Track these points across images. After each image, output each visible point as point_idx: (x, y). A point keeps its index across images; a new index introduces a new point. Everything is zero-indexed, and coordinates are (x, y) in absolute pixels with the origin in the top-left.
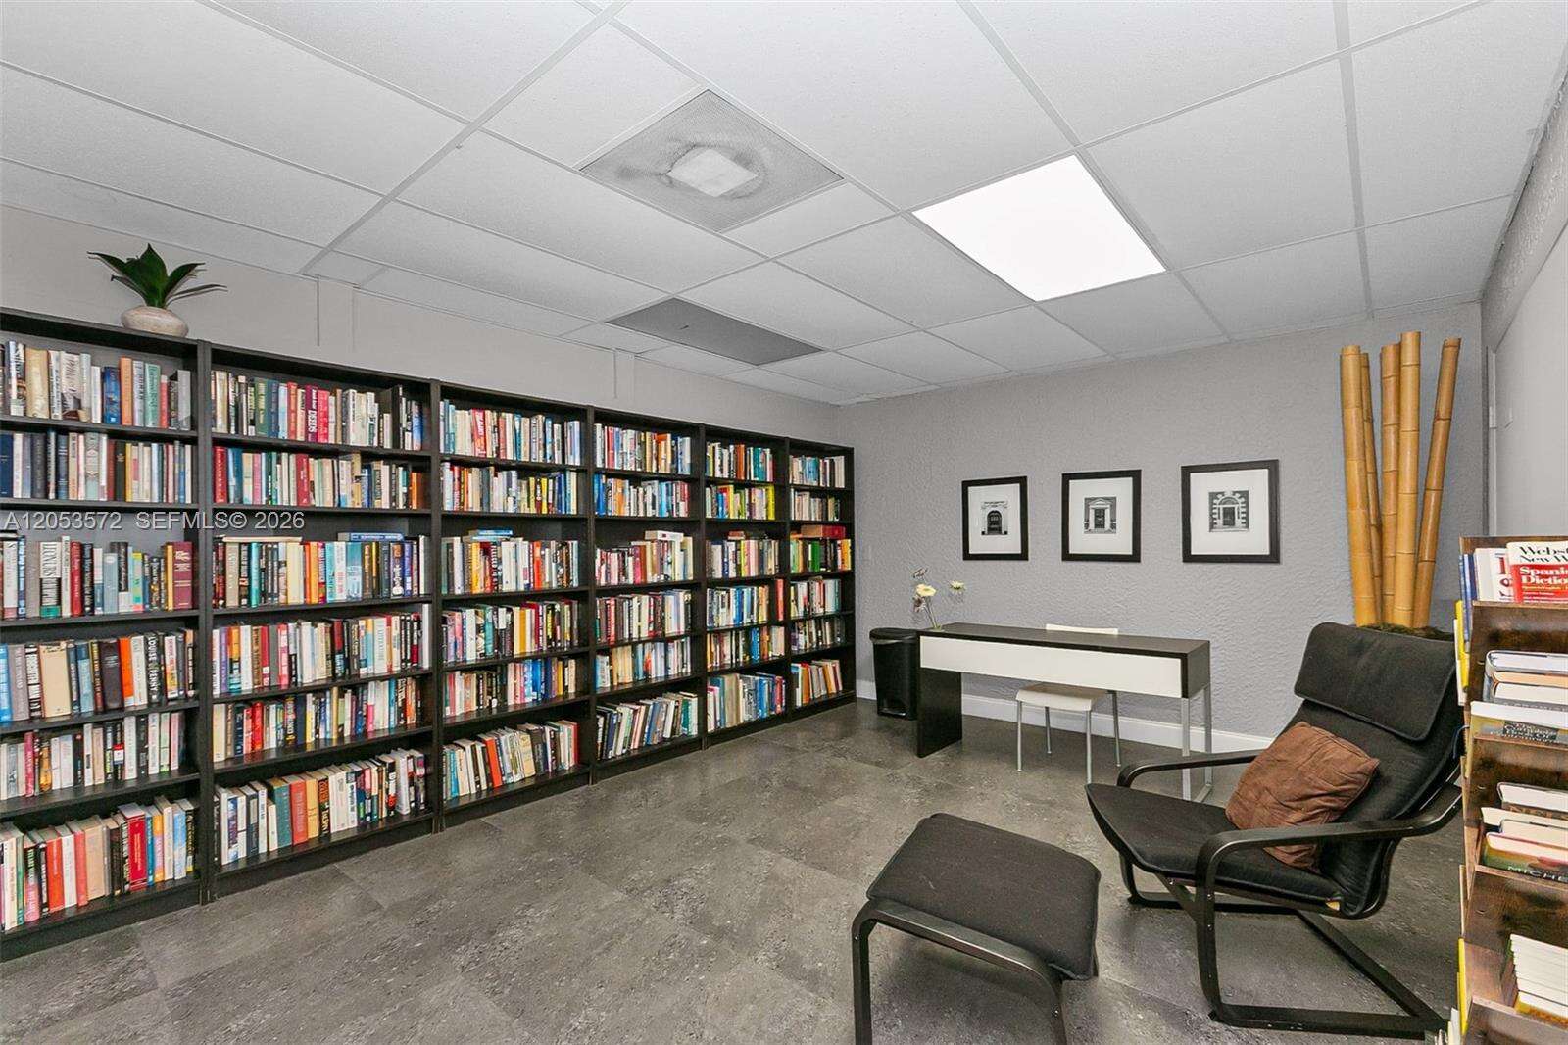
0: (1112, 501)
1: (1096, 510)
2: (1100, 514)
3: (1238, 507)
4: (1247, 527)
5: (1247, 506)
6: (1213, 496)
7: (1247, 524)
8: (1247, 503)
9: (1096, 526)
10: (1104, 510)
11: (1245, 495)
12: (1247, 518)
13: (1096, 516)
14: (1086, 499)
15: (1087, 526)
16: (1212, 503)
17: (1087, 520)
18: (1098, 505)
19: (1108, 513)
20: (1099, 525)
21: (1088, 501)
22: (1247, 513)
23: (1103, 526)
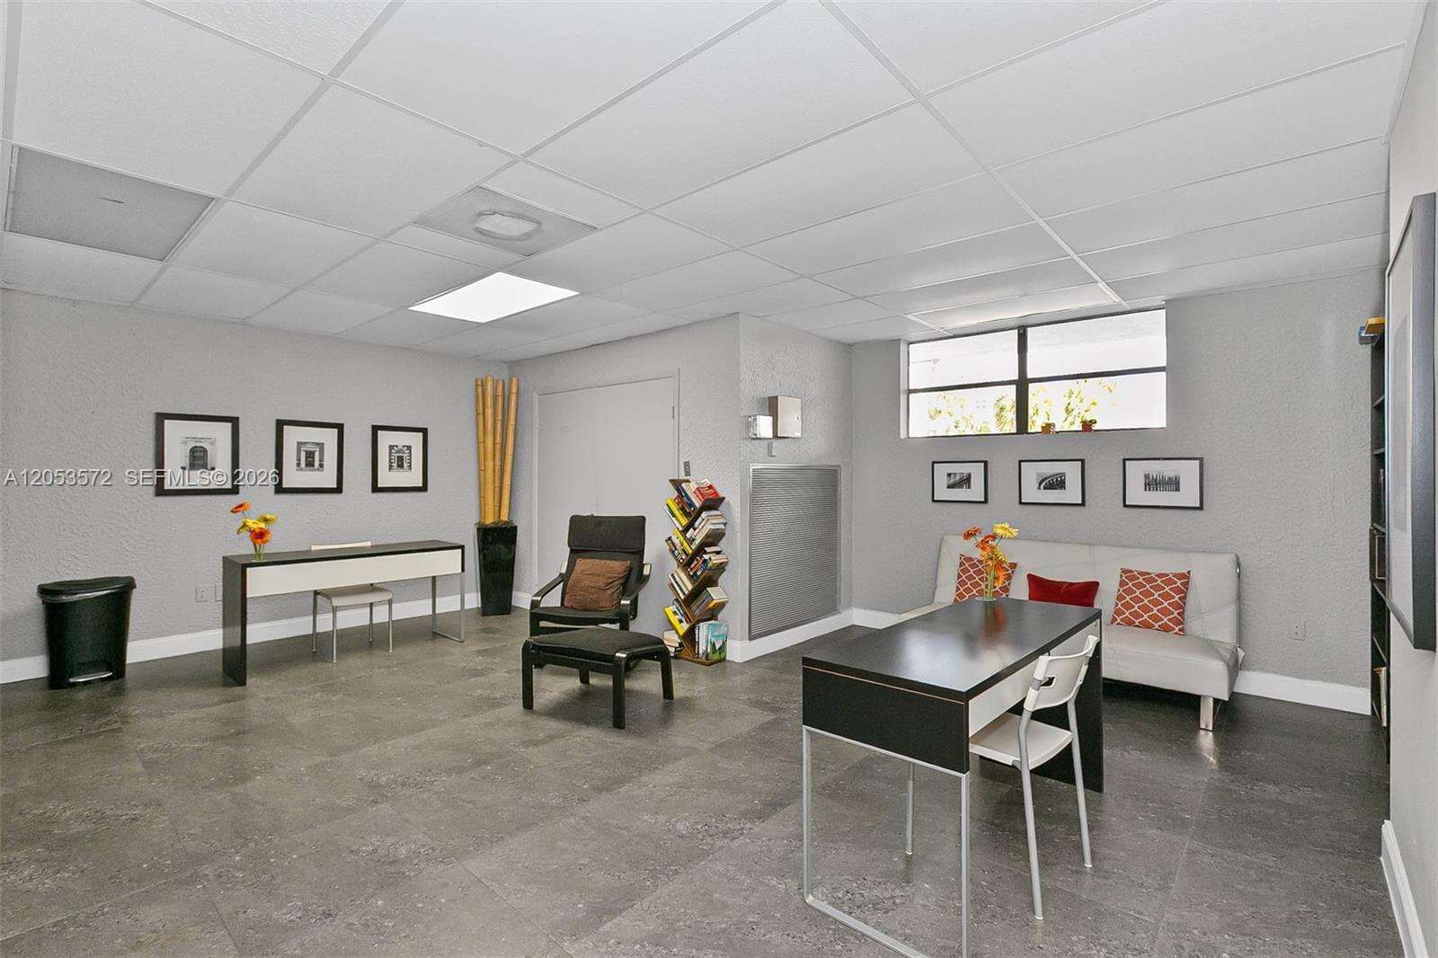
0: (321, 446)
1: (306, 452)
2: (310, 455)
3: (406, 456)
4: (410, 469)
5: (410, 456)
6: (391, 447)
7: (410, 467)
8: (410, 453)
9: (307, 465)
10: (314, 452)
11: (409, 448)
12: (410, 463)
13: (307, 457)
14: (298, 443)
15: (299, 465)
16: (390, 452)
17: (299, 460)
18: (310, 448)
19: (317, 454)
20: (310, 464)
21: (300, 444)
22: (410, 459)
23: (313, 466)
